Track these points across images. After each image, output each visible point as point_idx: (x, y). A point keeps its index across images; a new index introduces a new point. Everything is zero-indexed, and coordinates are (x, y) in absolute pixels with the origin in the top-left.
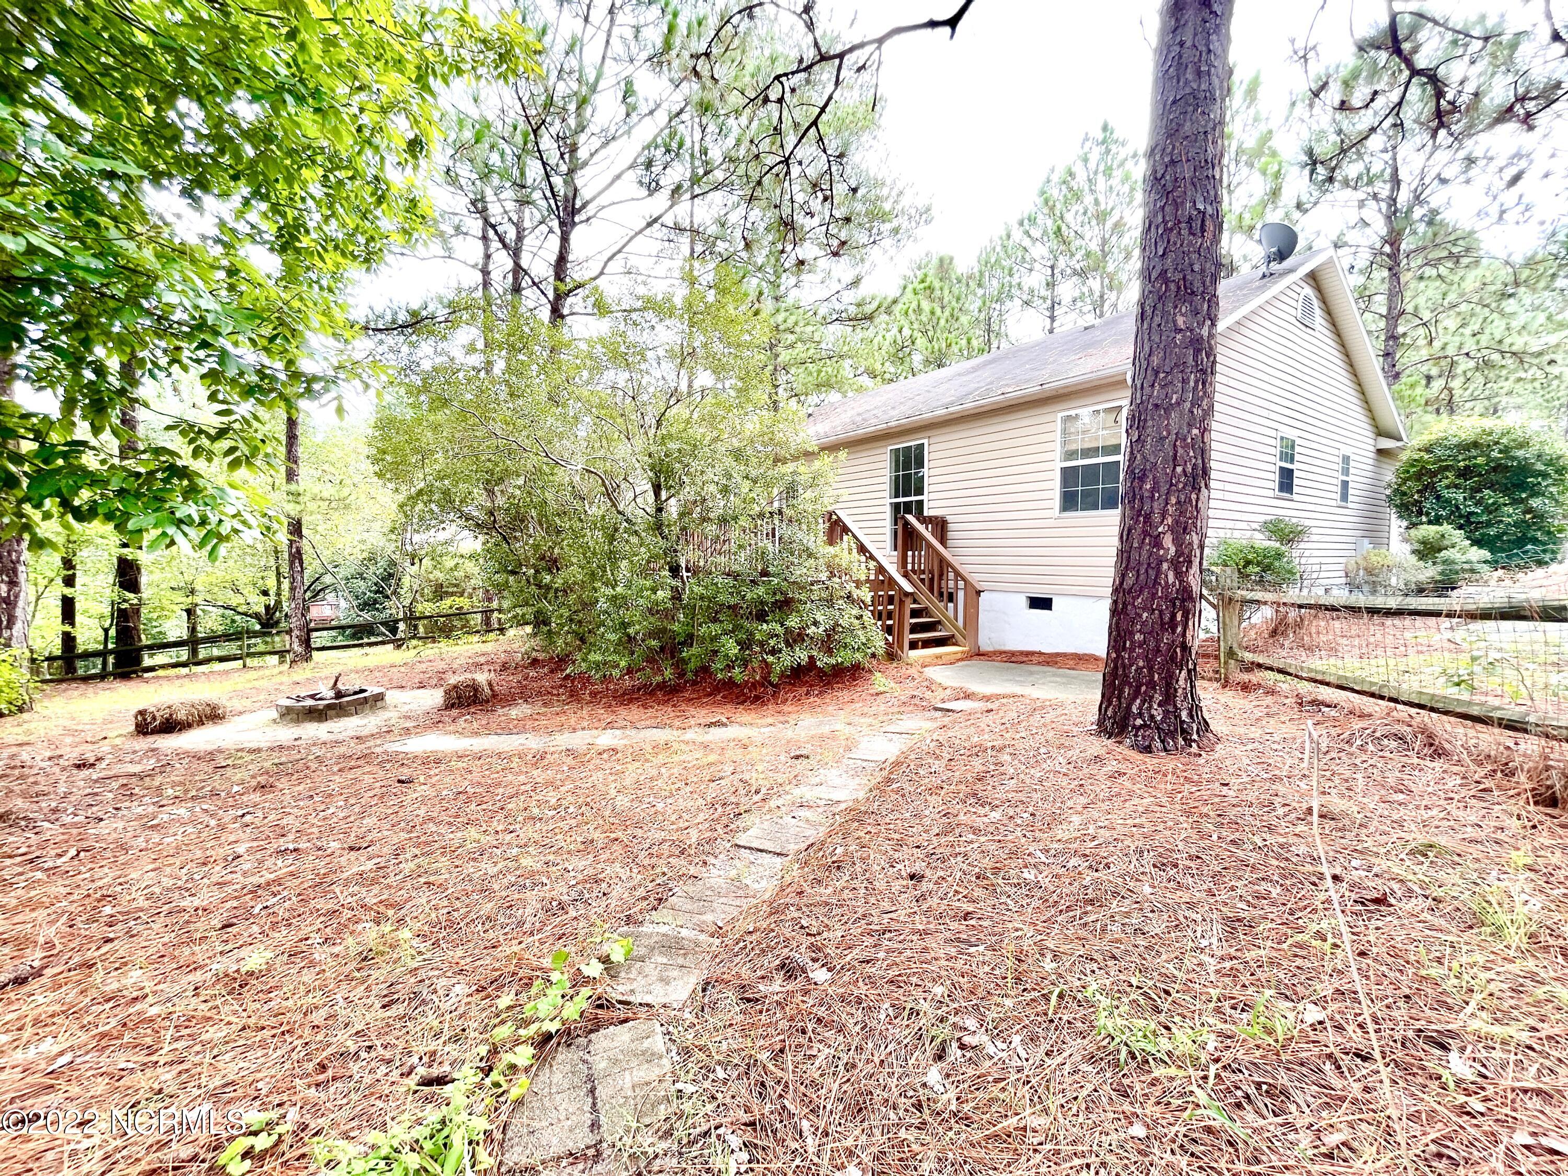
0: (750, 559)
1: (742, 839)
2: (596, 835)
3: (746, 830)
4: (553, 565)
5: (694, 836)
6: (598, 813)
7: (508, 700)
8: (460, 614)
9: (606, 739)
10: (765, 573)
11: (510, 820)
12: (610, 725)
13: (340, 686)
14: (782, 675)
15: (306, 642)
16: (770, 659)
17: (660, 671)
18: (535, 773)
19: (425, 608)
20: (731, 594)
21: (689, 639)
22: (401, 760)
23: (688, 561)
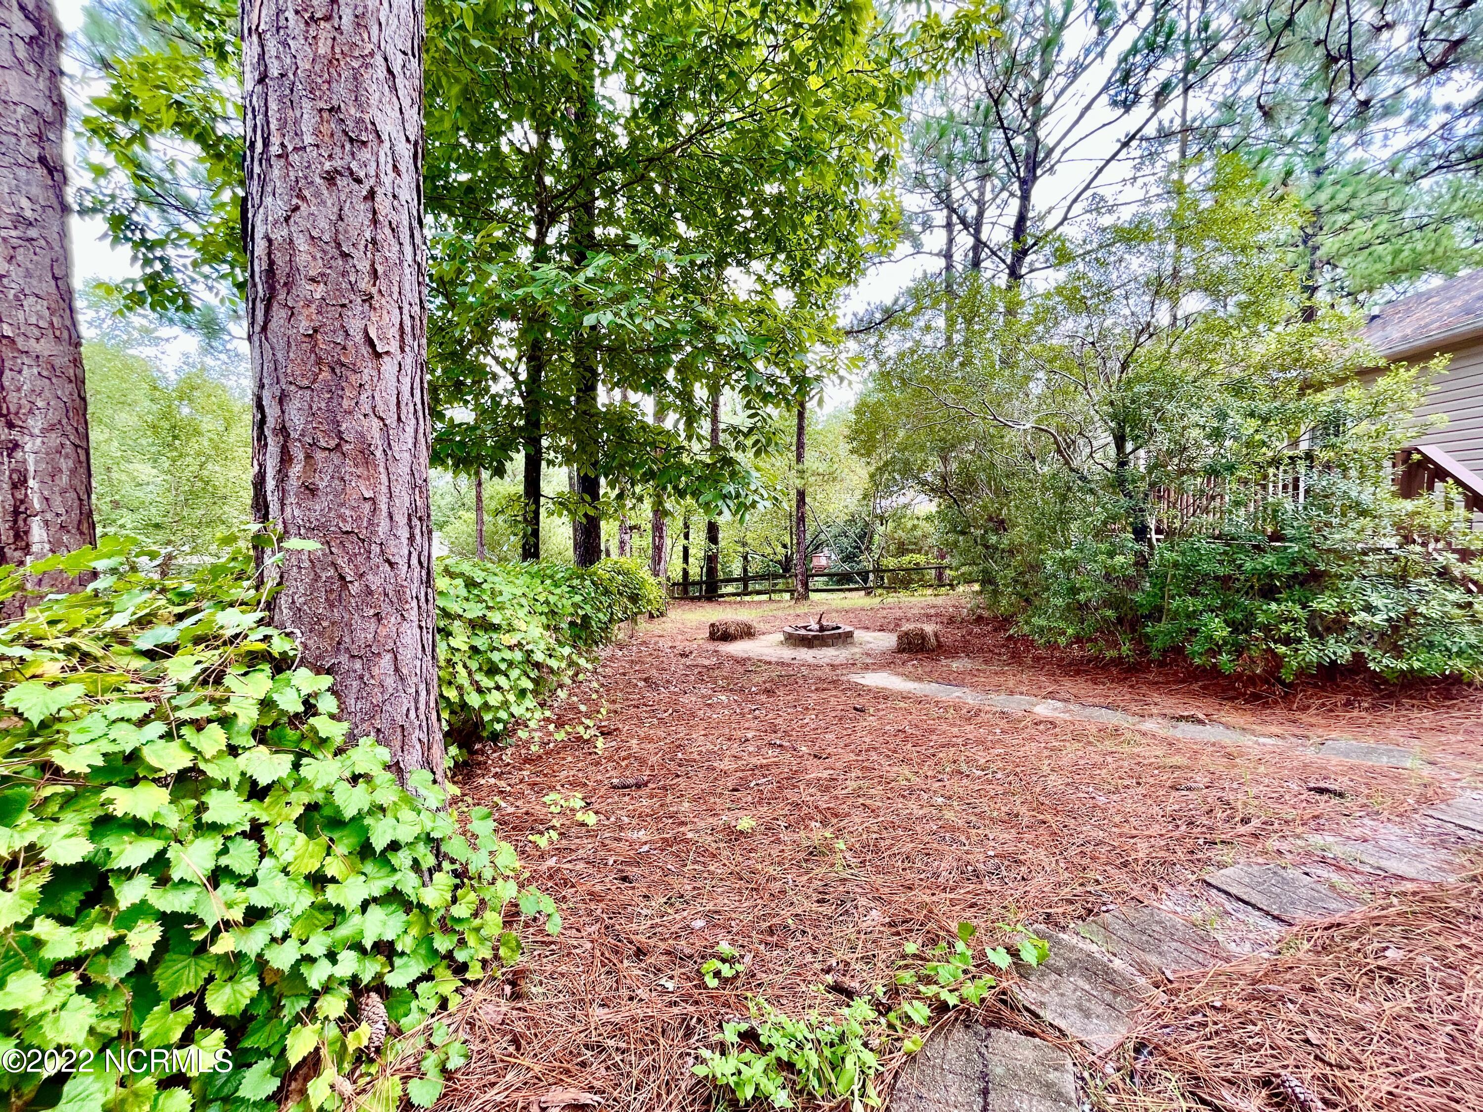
0: (1252, 518)
1: (1216, 877)
2: (1023, 810)
3: (1221, 866)
4: (1001, 525)
5: (1142, 850)
6: (1027, 787)
7: (952, 652)
8: (918, 568)
9: (1044, 709)
10: (1276, 536)
11: (939, 768)
12: (1051, 695)
13: (825, 623)
14: (1301, 672)
15: (805, 585)
16: (1282, 649)
17: (1115, 645)
18: (968, 728)
19: (890, 562)
20: (1221, 562)
21: (1156, 613)
22: (859, 690)
23: (1160, 521)
